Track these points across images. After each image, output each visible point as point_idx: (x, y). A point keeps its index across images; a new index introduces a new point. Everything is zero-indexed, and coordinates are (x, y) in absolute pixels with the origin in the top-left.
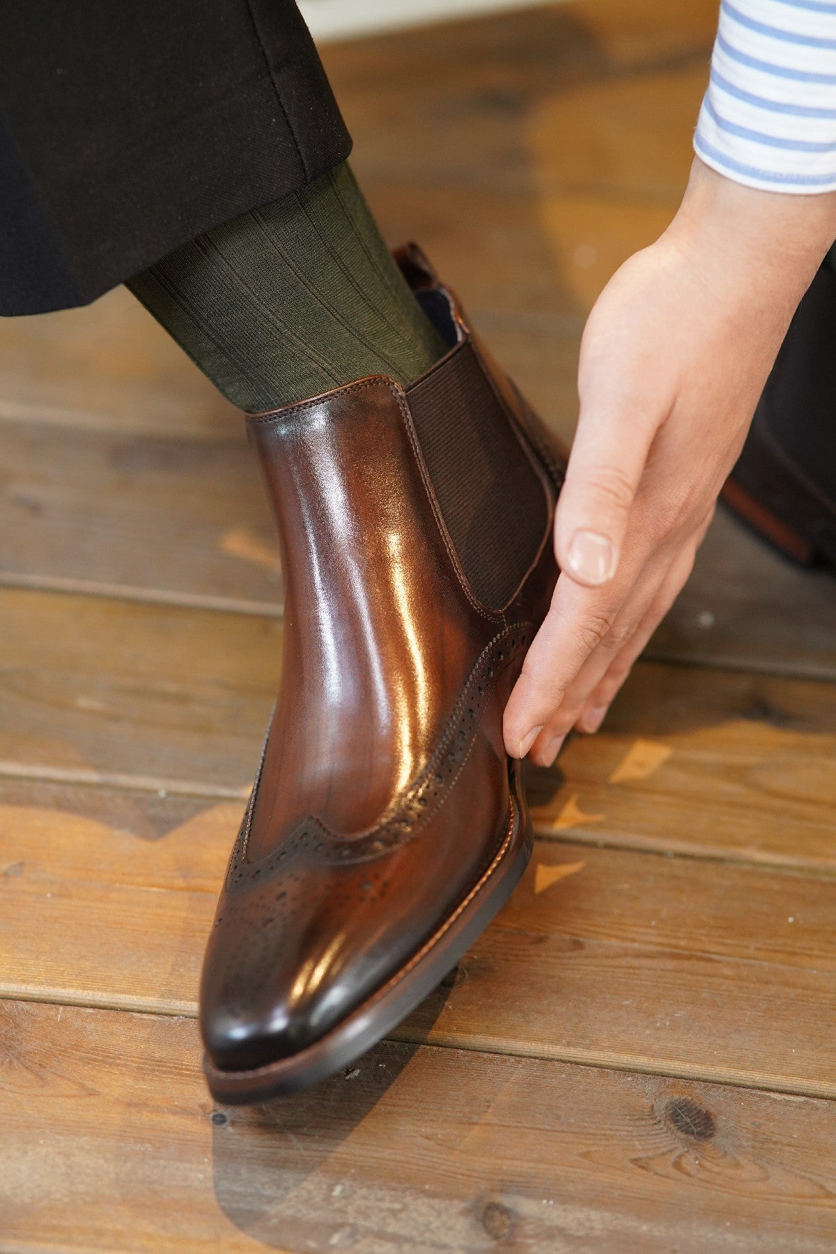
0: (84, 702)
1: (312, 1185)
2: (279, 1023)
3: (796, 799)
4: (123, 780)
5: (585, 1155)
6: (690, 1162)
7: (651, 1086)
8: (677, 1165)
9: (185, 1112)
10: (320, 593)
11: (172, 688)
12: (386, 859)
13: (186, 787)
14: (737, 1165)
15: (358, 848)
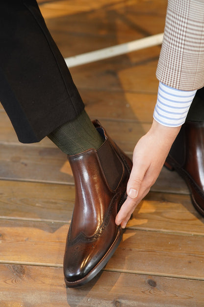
0: (37, 205)
1: (85, 299)
2: (78, 273)
3: (169, 218)
4: (45, 220)
5: (133, 291)
6: (152, 291)
7: (145, 277)
8: (150, 292)
9: (61, 286)
10: (82, 190)
11: (53, 201)
12: (96, 241)
13: (57, 221)
14: (161, 291)
15: (91, 239)
